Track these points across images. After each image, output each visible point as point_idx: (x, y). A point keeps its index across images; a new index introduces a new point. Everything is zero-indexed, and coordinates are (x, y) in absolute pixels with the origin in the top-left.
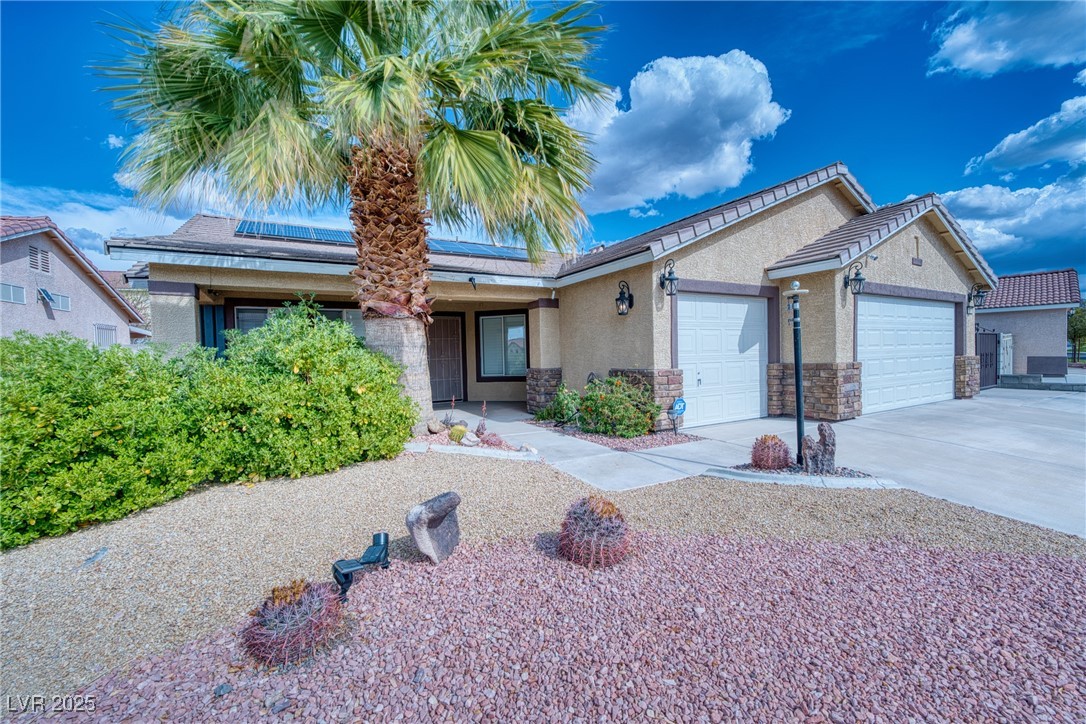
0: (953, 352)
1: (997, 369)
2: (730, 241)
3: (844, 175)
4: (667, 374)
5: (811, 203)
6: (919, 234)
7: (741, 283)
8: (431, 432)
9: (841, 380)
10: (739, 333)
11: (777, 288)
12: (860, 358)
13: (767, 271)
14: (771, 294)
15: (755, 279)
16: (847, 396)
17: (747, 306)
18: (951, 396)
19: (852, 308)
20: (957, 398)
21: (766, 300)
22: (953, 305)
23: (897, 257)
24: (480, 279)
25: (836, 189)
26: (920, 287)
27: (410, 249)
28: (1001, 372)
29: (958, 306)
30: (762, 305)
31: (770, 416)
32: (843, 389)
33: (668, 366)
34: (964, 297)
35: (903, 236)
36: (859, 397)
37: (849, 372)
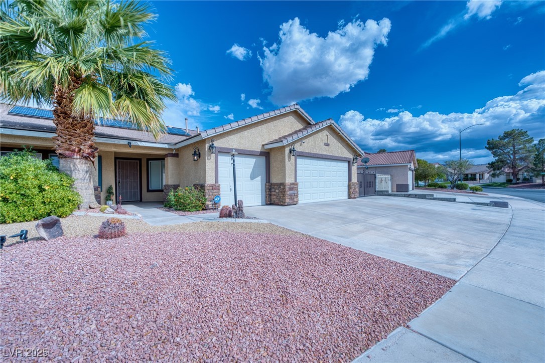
0: (347, 180)
1: (375, 188)
2: (246, 133)
3: (299, 109)
4: (212, 186)
5: (286, 119)
6: (328, 134)
7: (251, 150)
8: (90, 208)
9: (287, 189)
10: (251, 170)
11: (269, 153)
12: (298, 181)
13: (263, 145)
14: (267, 155)
15: (258, 148)
16: (291, 195)
17: (255, 159)
18: (347, 197)
19: (294, 161)
20: (349, 198)
21: (265, 157)
22: (347, 162)
23: (317, 142)
24: (133, 143)
25: (296, 113)
26: (329, 154)
27: (81, 129)
28: (377, 190)
29: (349, 162)
30: (263, 159)
31: (267, 204)
32: (288, 193)
33: (213, 182)
34: (351, 159)
35: (320, 135)
36: (297, 196)
37: (292, 186)
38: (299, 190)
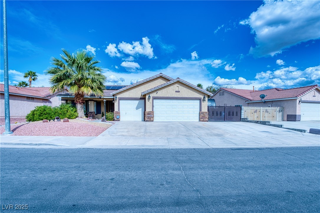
0: (199, 111)
2: (132, 90)
5: (156, 81)
6: (178, 85)
7: (135, 97)
12: (154, 110)
13: (142, 95)
15: (139, 96)
16: (149, 117)
17: (138, 101)
18: (198, 120)
19: (151, 102)
20: (200, 121)
21: (144, 100)
22: (199, 100)
23: (169, 91)
28: (242, 117)
32: (147, 116)
33: (117, 111)
34: (201, 98)
35: (172, 87)
36: (153, 117)
37: (150, 113)
38: (154, 115)
